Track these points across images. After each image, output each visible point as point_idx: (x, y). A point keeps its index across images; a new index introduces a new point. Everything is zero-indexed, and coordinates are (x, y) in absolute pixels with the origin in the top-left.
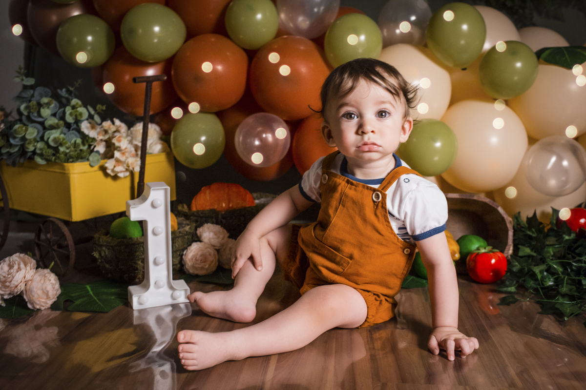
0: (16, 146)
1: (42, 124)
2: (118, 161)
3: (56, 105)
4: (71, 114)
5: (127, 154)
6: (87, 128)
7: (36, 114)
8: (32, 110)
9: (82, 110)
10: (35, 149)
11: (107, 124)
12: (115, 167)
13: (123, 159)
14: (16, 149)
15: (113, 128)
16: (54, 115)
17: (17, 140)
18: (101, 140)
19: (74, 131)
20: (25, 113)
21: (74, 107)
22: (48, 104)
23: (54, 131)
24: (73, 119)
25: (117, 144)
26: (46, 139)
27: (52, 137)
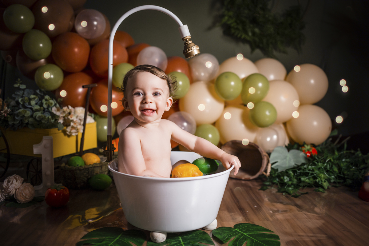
0: (18, 120)
1: (31, 109)
2: (73, 127)
3: (37, 99)
4: (46, 104)
5: (77, 124)
6: (55, 110)
7: (27, 104)
8: (26, 102)
9: (51, 101)
10: (28, 122)
11: (65, 108)
12: (71, 130)
13: (75, 126)
14: (18, 122)
15: (68, 111)
16: (36, 104)
17: (19, 117)
18: (62, 117)
19: (47, 112)
20: (21, 103)
21: (46, 100)
22: (34, 98)
23: (38, 112)
24: (47, 106)
25: (71, 119)
26: (34, 116)
27: (37, 116)
